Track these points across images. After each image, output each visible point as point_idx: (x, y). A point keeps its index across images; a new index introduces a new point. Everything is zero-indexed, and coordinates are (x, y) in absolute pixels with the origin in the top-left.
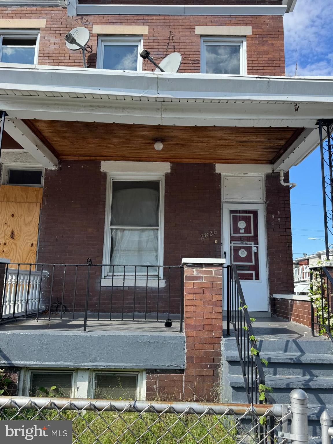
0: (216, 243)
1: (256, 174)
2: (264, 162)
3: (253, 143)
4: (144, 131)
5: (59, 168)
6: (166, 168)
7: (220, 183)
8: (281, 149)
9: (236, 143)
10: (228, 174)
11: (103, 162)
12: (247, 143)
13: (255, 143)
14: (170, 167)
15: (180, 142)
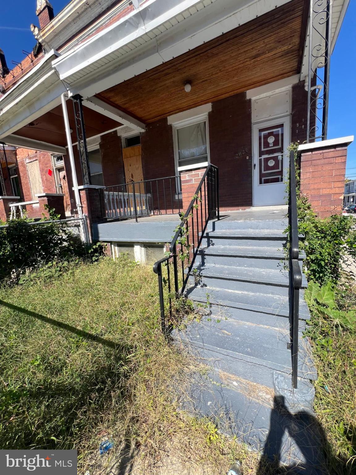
0: (247, 159)
1: (283, 89)
2: (291, 73)
3: (266, 54)
4: (171, 78)
5: (146, 130)
6: (208, 108)
7: (250, 108)
8: (299, 50)
9: (250, 60)
10: (258, 97)
11: (168, 118)
12: (260, 56)
13: (268, 53)
14: (211, 107)
15: (204, 78)
